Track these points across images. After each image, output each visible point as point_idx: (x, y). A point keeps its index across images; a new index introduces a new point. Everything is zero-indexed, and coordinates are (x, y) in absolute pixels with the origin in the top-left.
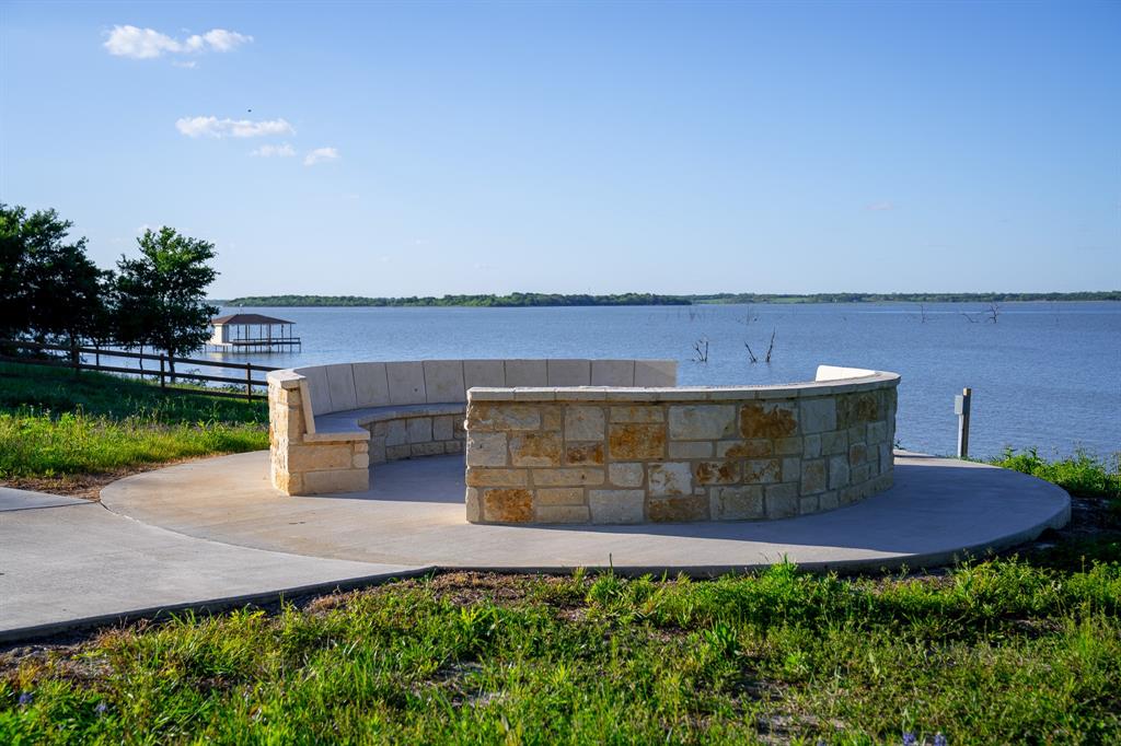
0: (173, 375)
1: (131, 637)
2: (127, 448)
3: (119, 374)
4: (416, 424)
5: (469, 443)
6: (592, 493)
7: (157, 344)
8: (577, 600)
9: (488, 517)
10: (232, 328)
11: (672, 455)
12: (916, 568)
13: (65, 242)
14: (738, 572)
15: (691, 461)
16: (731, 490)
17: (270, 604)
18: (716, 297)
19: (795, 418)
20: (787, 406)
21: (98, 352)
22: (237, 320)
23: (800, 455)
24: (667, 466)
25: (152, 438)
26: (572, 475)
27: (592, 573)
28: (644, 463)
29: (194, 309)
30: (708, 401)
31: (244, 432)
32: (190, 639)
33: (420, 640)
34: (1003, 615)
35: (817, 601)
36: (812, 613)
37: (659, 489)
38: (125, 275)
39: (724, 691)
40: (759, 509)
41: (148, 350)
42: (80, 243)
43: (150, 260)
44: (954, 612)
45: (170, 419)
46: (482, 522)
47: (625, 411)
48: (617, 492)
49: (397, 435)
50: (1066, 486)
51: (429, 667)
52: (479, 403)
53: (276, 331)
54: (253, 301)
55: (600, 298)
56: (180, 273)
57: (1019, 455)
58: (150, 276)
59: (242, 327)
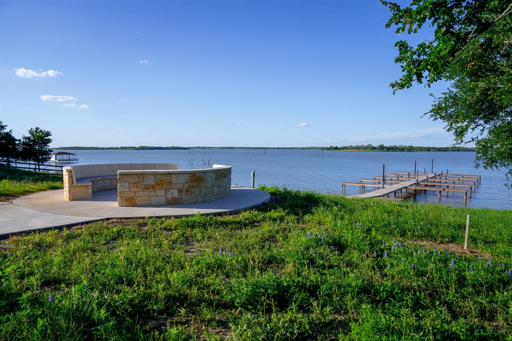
0: (39, 169)
1: (20, 238)
2: (22, 189)
3: (22, 169)
4: (106, 181)
5: (118, 185)
6: (152, 198)
7: (34, 160)
8: (145, 224)
9: (124, 204)
10: (58, 156)
11: (173, 187)
12: (231, 213)
13: (5, 131)
14: (187, 216)
15: (178, 189)
16: (189, 196)
17: (60, 228)
18: (196, 147)
19: (204, 177)
20: (202, 174)
21: (16, 163)
22: (59, 153)
23: (206, 187)
24: (172, 190)
25: (30, 186)
26: (146, 193)
27: (150, 218)
28: (166, 190)
29: (46, 150)
30: (182, 173)
31: (57, 184)
32: (37, 238)
33: (101, 236)
34: (250, 223)
35: (206, 222)
36: (205, 225)
37: (169, 196)
38: (24, 141)
39: (180, 243)
40: (196, 200)
41: (32, 162)
42: (10, 131)
43: (32, 136)
44: (239, 223)
45: (35, 181)
46: (122, 206)
47: (160, 176)
48: (158, 197)
49: (101, 184)
50: (270, 193)
51: (104, 242)
52: (121, 175)
53: (71, 157)
54: (65, 148)
55: (164, 148)
56: (41, 140)
57: (262, 186)
58: (32, 141)
59: (61, 156)
